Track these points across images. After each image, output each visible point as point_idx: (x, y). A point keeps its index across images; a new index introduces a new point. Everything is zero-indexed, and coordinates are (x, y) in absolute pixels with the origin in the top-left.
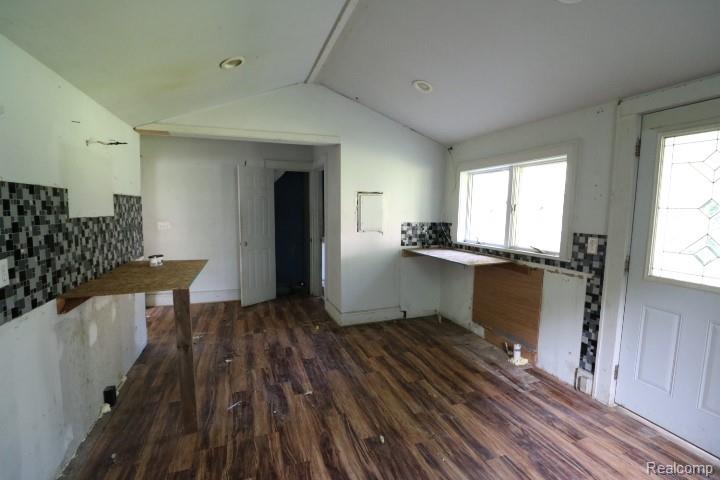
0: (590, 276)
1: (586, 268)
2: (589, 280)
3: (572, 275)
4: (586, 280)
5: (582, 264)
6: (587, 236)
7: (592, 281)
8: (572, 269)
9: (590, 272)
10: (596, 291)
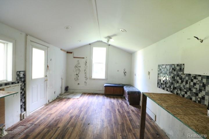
0: (21, 84)
1: (20, 82)
2: (21, 85)
3: (16, 86)
4: (20, 86)
5: (19, 81)
6: (20, 72)
7: (22, 85)
8: (16, 83)
9: (21, 83)
10: (23, 87)
